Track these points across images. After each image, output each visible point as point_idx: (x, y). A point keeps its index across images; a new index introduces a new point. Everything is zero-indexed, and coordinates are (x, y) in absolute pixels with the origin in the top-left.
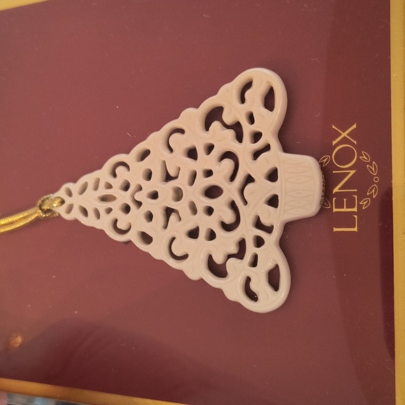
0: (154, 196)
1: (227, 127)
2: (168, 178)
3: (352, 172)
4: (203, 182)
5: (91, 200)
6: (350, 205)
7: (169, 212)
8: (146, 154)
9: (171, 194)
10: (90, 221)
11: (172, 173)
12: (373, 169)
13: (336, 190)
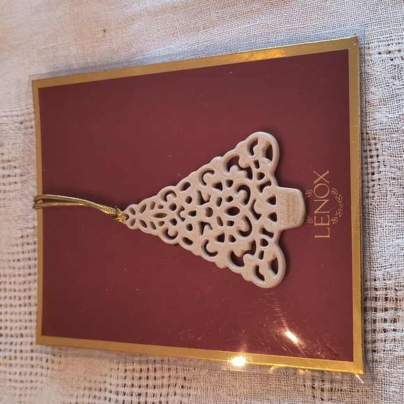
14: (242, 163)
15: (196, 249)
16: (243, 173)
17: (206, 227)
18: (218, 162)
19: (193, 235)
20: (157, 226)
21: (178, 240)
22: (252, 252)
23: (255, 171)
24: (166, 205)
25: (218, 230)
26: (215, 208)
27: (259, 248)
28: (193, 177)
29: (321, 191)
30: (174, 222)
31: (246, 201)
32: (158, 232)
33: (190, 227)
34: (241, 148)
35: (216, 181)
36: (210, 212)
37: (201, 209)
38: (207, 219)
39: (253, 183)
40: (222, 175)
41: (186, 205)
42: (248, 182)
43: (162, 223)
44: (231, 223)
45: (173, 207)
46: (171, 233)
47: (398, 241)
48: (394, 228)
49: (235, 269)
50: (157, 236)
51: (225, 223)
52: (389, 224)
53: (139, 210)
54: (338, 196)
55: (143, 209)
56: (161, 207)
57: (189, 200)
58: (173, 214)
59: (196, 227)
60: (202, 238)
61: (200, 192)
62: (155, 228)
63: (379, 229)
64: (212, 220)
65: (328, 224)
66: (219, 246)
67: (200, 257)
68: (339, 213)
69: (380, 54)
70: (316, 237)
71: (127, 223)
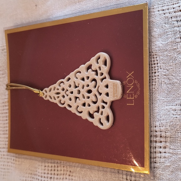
0: (72, 93)
1: (93, 71)
2: (76, 87)
3: (132, 86)
4: (86, 88)
5: (53, 94)
6: (132, 97)
7: (76, 98)
8: (69, 79)
9: (77, 92)
10: (52, 100)
11: (77, 85)
12: (138, 86)
13: (128, 92)
14: (93, 68)
15: (73, 110)
16: (94, 73)
17: (78, 99)
18: (83, 67)
19: (72, 103)
20: (56, 98)
21: (65, 105)
22: (98, 111)
23: (99, 72)
24: (60, 88)
25: (83, 101)
26: (81, 90)
27: (101, 110)
28: (71, 75)
29: (130, 81)
30: (64, 97)
31: (95, 87)
32: (57, 101)
33: (70, 99)
34: (93, 61)
35: (82, 77)
36: (79, 92)
37: (75, 91)
38: (78, 95)
39: (98, 78)
40: (84, 74)
41: (69, 88)
42: (96, 77)
43: (58, 97)
44: (88, 97)
45: (63, 89)
46: (62, 102)
47: (166, 107)
48: (165, 100)
49: (90, 119)
50: (56, 103)
51: (86, 97)
52: (163, 98)
53: (48, 91)
54: (138, 84)
55: (50, 90)
56: (58, 89)
57: (70, 86)
58: (63, 93)
59: (73, 99)
60: (76, 105)
61: (75, 82)
62: (55, 99)
63: (158, 101)
64: (80, 96)
65: (133, 98)
66: (83, 109)
67: (75, 114)
68: (138, 93)
69: (159, 11)
70: (127, 104)
71: (44, 97)
